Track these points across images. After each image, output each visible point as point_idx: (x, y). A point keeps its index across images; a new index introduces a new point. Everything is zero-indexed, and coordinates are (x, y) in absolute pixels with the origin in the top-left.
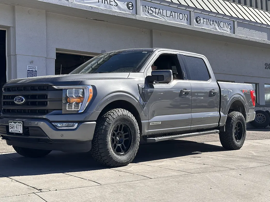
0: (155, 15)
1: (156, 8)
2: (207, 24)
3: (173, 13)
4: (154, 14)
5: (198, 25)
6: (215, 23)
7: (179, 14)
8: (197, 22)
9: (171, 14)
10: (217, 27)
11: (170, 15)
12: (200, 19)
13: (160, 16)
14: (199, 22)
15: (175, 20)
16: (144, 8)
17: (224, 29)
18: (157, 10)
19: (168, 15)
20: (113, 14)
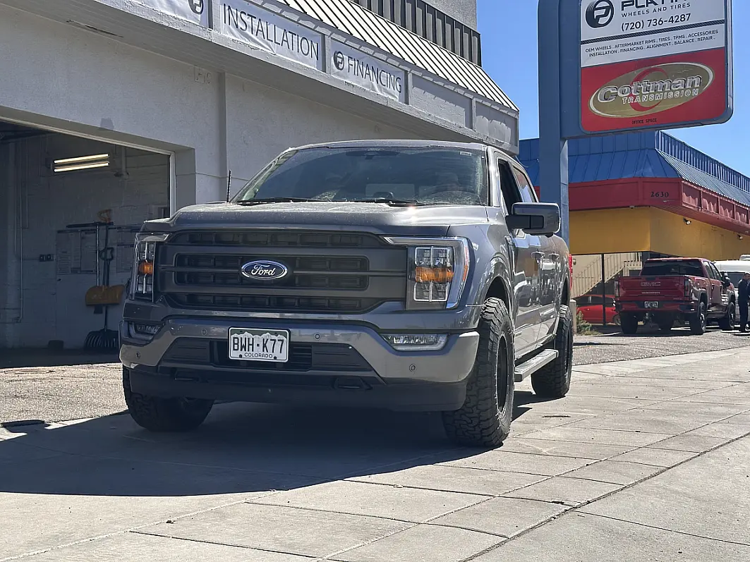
0: (250, 34)
1: (252, 17)
2: (356, 73)
3: (288, 33)
4: (248, 32)
5: (338, 74)
6: (371, 71)
7: (300, 38)
8: (337, 64)
9: (285, 39)
10: (375, 83)
11: (283, 40)
12: (343, 59)
13: (261, 39)
14: (341, 66)
15: (292, 53)
16: (227, 12)
17: (388, 89)
18: (256, 22)
19: (279, 40)
20: (159, 21)
